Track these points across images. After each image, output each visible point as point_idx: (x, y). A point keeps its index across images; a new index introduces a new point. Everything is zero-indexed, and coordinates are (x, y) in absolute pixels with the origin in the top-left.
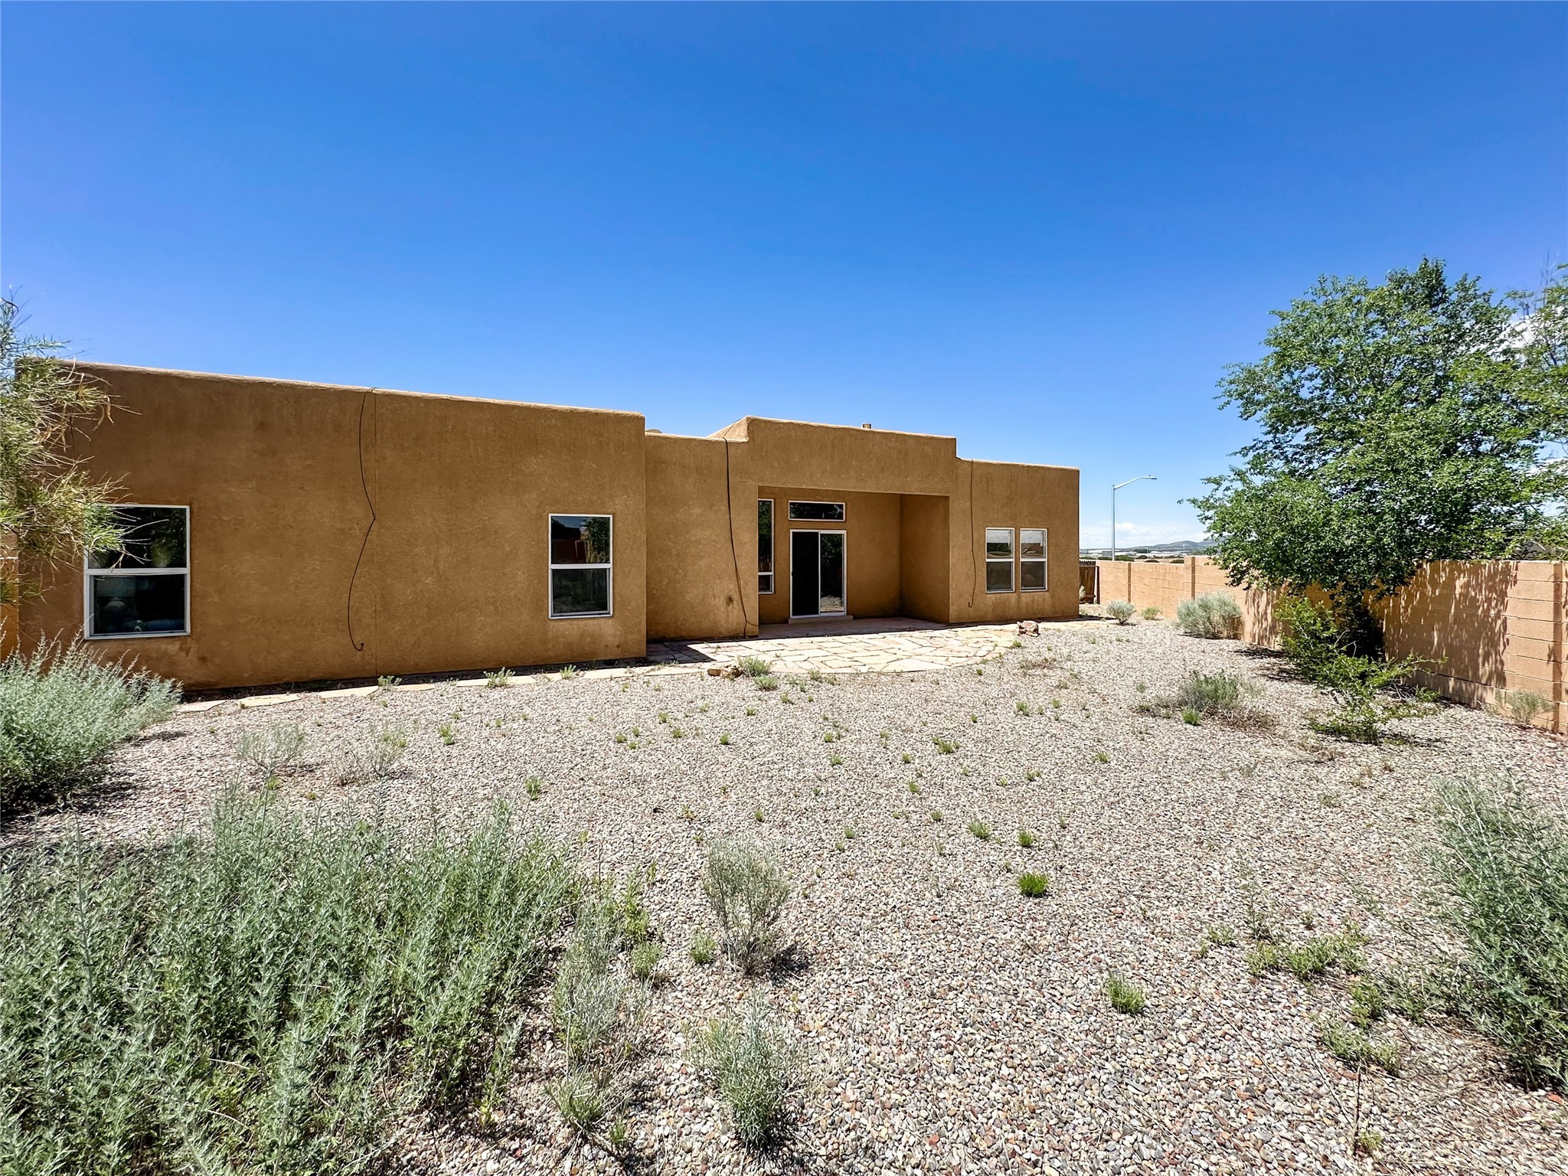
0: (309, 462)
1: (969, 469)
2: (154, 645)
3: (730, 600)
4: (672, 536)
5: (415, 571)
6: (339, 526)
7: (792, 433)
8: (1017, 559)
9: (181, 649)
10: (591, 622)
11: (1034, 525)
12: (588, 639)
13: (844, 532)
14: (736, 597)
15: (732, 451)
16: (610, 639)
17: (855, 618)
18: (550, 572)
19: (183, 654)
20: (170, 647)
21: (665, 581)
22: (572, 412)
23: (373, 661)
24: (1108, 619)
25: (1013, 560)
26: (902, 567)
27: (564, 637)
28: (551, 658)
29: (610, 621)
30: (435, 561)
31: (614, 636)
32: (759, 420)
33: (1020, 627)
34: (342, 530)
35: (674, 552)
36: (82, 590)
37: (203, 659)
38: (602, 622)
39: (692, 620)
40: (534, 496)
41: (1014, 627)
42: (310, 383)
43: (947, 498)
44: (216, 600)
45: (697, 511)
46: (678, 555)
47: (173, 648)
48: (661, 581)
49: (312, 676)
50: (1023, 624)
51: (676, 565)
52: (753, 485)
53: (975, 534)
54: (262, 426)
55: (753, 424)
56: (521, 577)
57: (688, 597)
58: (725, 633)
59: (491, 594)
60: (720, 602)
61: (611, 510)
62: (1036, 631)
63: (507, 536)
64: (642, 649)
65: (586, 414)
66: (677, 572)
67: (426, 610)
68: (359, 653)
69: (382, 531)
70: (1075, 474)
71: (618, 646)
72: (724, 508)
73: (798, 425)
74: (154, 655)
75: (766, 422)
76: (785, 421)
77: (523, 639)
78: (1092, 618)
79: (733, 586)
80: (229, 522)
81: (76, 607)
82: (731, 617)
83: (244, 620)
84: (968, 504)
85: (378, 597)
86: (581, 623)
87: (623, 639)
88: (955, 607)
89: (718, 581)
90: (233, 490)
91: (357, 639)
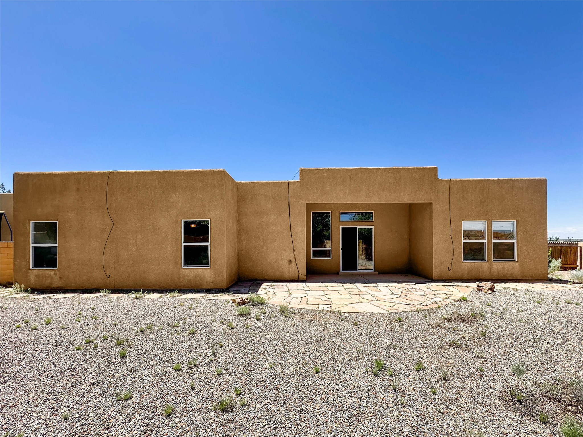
0: (92, 202)
1: (448, 185)
2: (47, 272)
3: (290, 262)
4: (260, 230)
5: (128, 245)
6: (102, 227)
7: (325, 174)
8: (489, 241)
9: (54, 274)
10: (200, 270)
11: (504, 217)
12: (198, 278)
13: (372, 227)
14: (293, 260)
15: (291, 186)
16: (208, 279)
17: (379, 273)
18: (182, 246)
19: (55, 276)
20: (51, 273)
21: (257, 251)
22: (191, 172)
23: (113, 283)
24: (574, 283)
25: (486, 241)
26: (410, 246)
27: (188, 277)
28: (182, 286)
29: (209, 270)
30: (136, 242)
31: (210, 277)
32: (306, 169)
33: (478, 286)
34: (103, 229)
35: (261, 237)
36: (29, 251)
37: (60, 278)
38: (205, 270)
39: (271, 271)
40: (175, 212)
41: (474, 285)
42: (92, 171)
43: (431, 204)
44: (64, 256)
45: (273, 217)
46: (263, 239)
47: (52, 273)
48: (255, 252)
49: (93, 287)
50: (481, 284)
51: (262, 244)
52: (303, 203)
53: (453, 225)
54: (78, 189)
55: (303, 172)
56: (169, 248)
57: (268, 260)
58: (288, 278)
59: (157, 256)
60: (286, 262)
61: (209, 217)
62: (492, 289)
63: (164, 230)
64: (224, 285)
65: (197, 172)
66: (263, 248)
67: (132, 262)
68: (109, 279)
69: (116, 229)
70: (544, 182)
71: (212, 282)
72: (287, 215)
73: (329, 170)
74: (47, 276)
75: (309, 170)
76: (321, 168)
77: (170, 277)
78: (560, 281)
79: (292, 255)
80: (68, 226)
81: (27, 257)
82: (291, 271)
83: (73, 264)
84: (447, 207)
85: (115, 256)
86: (195, 271)
87: (214, 279)
88: (437, 270)
89: (284, 252)
90: (69, 214)
91: (108, 273)
